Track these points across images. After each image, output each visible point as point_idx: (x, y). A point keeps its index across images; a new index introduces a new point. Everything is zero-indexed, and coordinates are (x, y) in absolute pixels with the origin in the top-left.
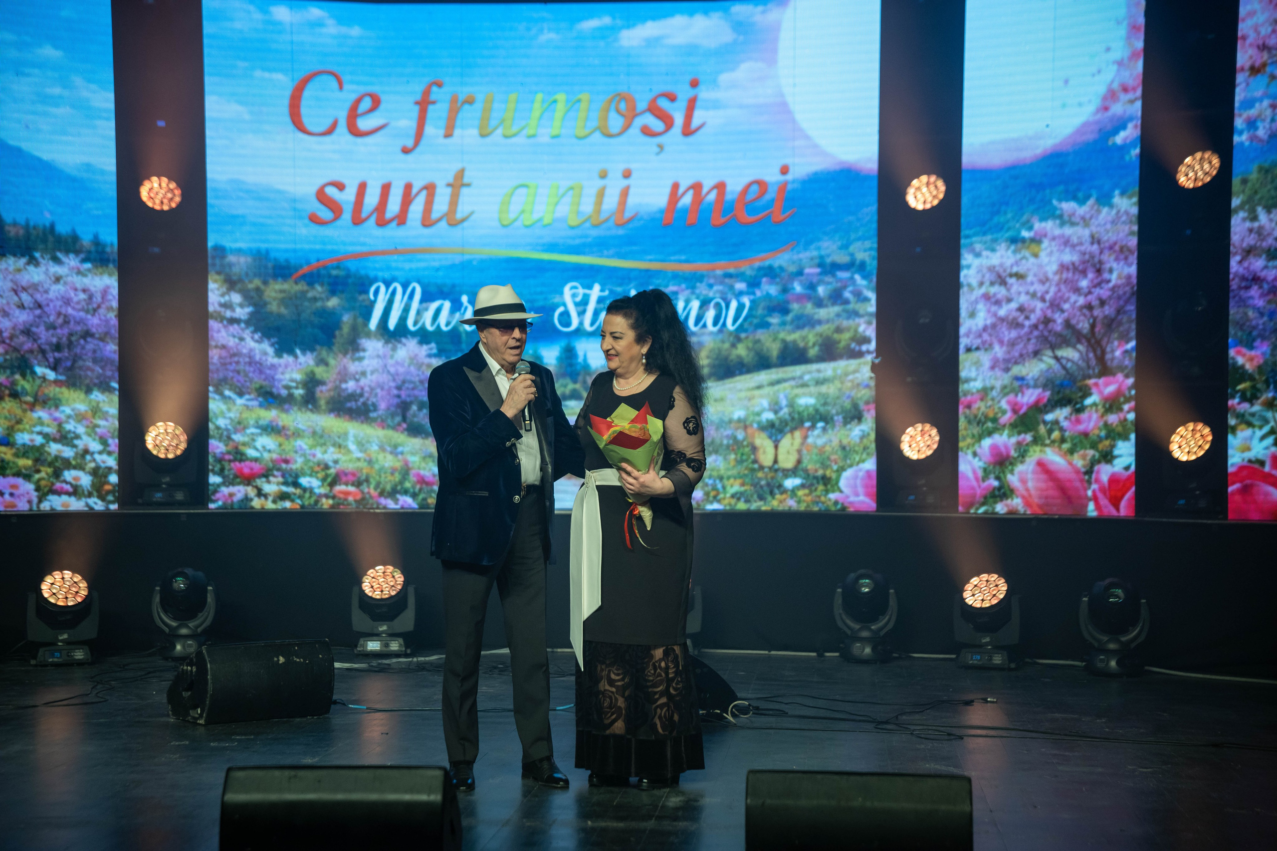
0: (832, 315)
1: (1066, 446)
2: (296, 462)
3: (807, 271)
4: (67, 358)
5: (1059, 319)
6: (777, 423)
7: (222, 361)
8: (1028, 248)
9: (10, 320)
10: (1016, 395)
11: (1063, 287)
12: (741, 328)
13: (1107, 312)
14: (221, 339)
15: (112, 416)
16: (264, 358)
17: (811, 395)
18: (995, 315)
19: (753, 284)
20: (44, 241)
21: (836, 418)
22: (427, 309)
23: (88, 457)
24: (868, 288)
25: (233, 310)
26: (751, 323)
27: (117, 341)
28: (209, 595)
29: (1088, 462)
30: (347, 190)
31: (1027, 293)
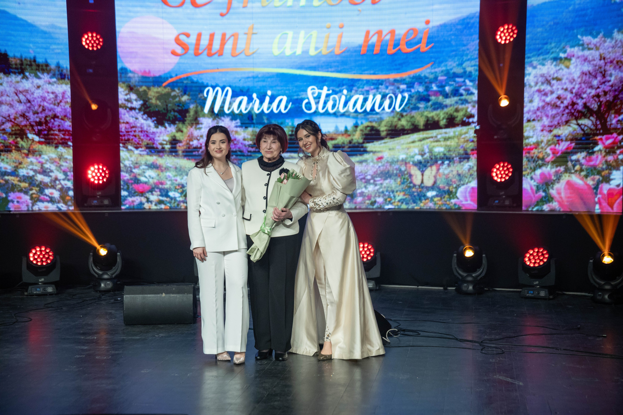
0: (453, 102)
1: (583, 173)
2: (167, 184)
3: (440, 78)
4: (45, 130)
5: (580, 102)
6: (423, 161)
7: (127, 130)
8: (563, 63)
9: (14, 109)
10: (555, 146)
11: (583, 86)
12: (403, 110)
13: (608, 99)
14: (126, 118)
15: (70, 160)
16: (149, 128)
17: (441, 146)
18: (544, 101)
19: (410, 85)
20: (31, 65)
21: (455, 159)
22: (234, 101)
23: (57, 182)
24: (473, 86)
25: (132, 103)
26: (409, 107)
27: (71, 120)
28: (118, 258)
29: (595, 182)
30: (191, 37)
31: (562, 89)
